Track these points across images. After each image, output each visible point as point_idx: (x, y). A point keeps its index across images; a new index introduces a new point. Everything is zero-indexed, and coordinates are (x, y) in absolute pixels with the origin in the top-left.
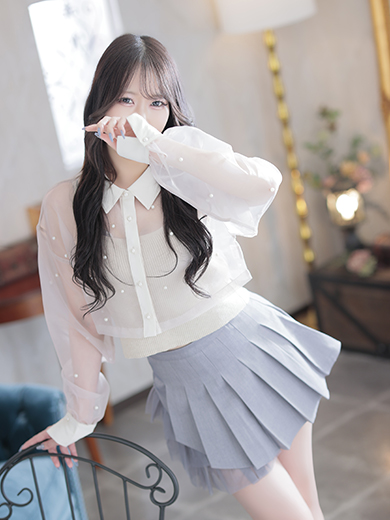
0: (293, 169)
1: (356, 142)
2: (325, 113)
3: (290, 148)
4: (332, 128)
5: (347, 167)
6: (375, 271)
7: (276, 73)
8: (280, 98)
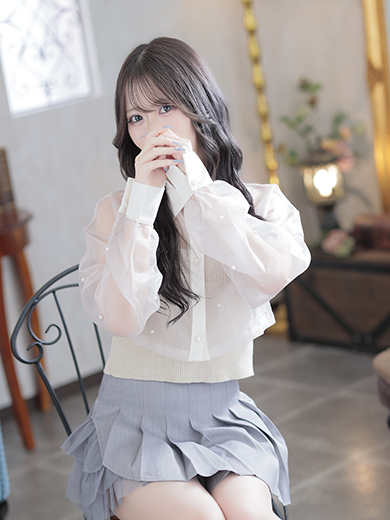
0: (268, 142)
1: (339, 119)
2: (305, 86)
3: (264, 118)
4: (313, 103)
5: (327, 144)
6: (353, 253)
7: (252, 32)
8: (256, 60)
